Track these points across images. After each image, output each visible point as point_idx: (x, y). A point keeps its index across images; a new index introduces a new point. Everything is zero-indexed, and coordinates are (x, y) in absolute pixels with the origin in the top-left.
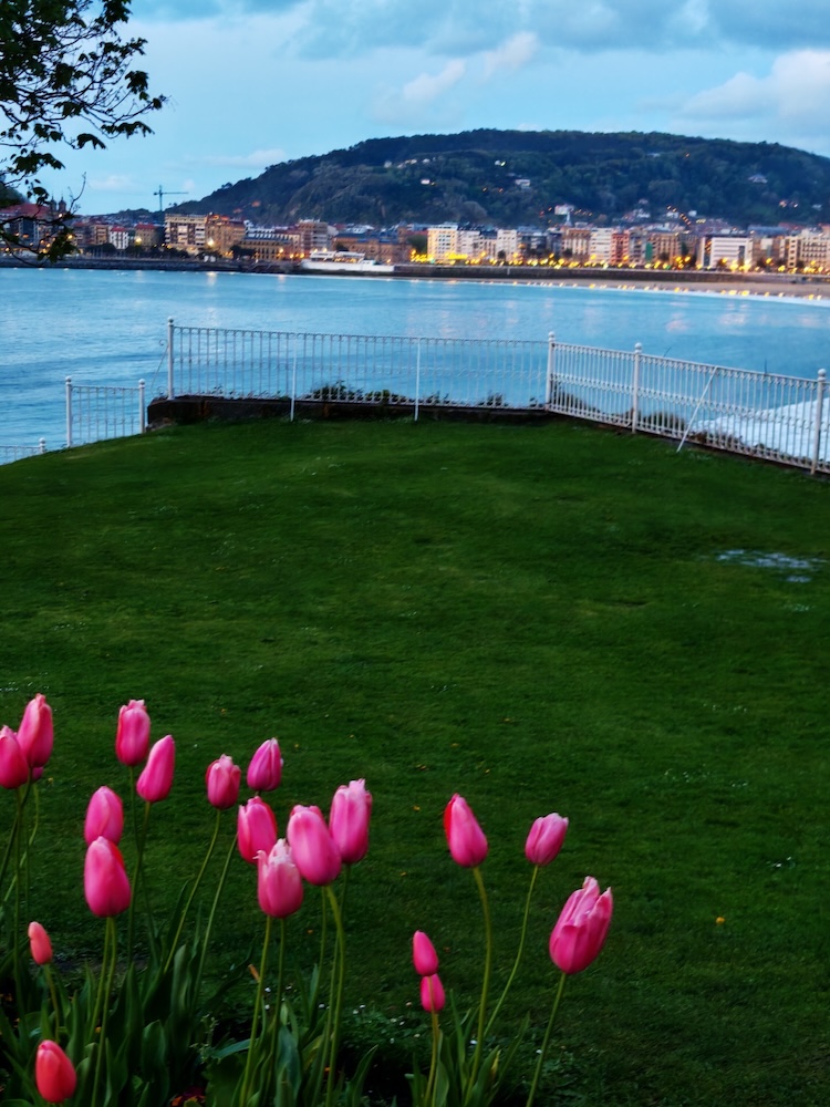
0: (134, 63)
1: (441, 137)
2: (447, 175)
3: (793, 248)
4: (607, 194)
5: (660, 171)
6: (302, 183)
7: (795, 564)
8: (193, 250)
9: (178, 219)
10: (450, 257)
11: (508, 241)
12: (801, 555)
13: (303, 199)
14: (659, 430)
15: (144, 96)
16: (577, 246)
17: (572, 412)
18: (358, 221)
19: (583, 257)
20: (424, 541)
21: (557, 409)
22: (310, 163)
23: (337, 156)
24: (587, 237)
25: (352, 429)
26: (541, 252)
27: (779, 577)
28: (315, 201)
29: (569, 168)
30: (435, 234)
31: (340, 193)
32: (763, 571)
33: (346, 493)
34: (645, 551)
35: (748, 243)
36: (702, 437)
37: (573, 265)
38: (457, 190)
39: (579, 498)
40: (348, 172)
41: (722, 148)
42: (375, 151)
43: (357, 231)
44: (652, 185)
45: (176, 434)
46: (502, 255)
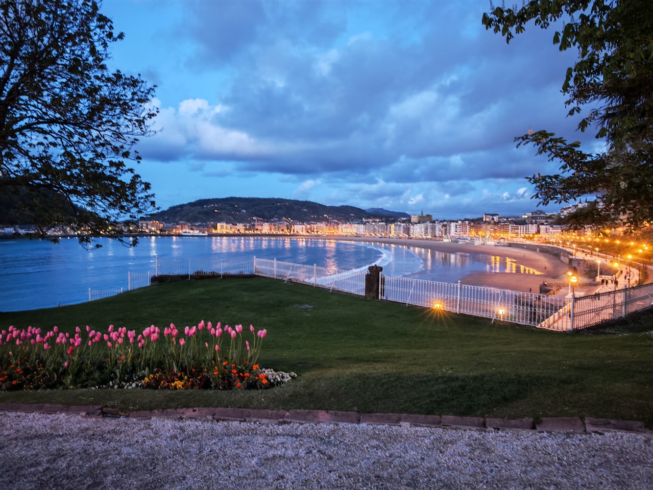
0: (152, 199)
1: (220, 199)
2: (222, 209)
3: (315, 227)
4: (266, 214)
5: (280, 208)
6: (180, 211)
7: (309, 307)
8: (147, 231)
9: (143, 222)
10: (224, 231)
11: (241, 227)
12: (311, 305)
13: (180, 216)
14: (280, 278)
15: (154, 206)
16: (259, 228)
17: (260, 275)
18: (197, 222)
19: (261, 230)
20: (228, 307)
21: (257, 274)
22: (182, 206)
23: (190, 204)
24: (262, 225)
25: (205, 281)
26: (249, 229)
27: (306, 310)
28: (184, 216)
29: (256, 207)
30: (219, 225)
31: (191, 214)
32: (303, 309)
33: (207, 297)
34: (278, 306)
35: (304, 226)
36: (290, 279)
37: (259, 232)
38: (225, 213)
39: (262, 295)
40: (193, 209)
41: (296, 202)
42: (201, 203)
43: (196, 224)
44: (278, 212)
45: (160, 285)
46: (239, 230)
